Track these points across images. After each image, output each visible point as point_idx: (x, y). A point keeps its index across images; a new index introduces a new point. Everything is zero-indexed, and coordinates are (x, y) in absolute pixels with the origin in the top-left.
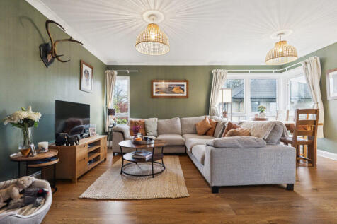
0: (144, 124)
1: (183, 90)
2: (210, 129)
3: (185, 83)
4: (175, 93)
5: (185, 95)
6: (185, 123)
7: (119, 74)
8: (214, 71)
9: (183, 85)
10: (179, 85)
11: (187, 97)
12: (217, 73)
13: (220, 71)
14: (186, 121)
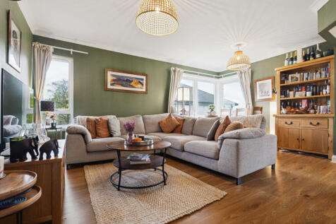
0: (108, 122)
1: (142, 84)
2: (178, 126)
3: (144, 78)
4: (133, 87)
5: (144, 90)
6: (147, 121)
7: (56, 52)
8: (173, 69)
9: (143, 79)
10: (138, 79)
11: (146, 93)
12: (175, 71)
13: (178, 69)
14: (149, 118)
